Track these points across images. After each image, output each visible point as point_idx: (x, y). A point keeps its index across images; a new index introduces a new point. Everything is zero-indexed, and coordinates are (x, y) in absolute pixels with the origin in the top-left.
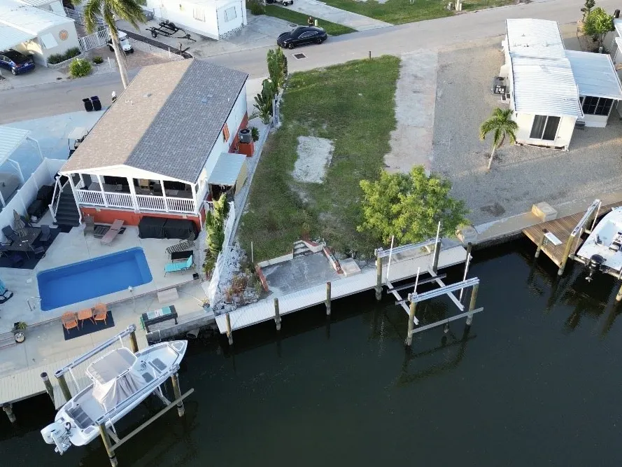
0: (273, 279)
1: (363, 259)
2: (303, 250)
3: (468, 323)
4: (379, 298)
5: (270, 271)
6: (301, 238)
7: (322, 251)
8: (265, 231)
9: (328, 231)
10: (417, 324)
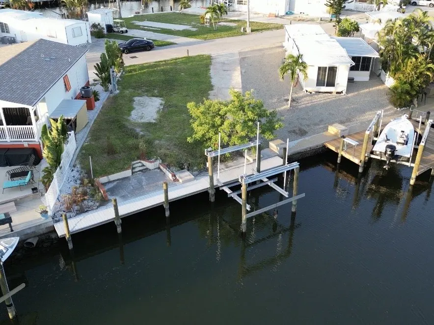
0: (112, 191)
1: (196, 170)
2: (141, 168)
3: (293, 210)
4: (212, 199)
5: (111, 186)
6: (139, 158)
7: (159, 168)
8: (105, 155)
9: (163, 151)
10: (249, 209)
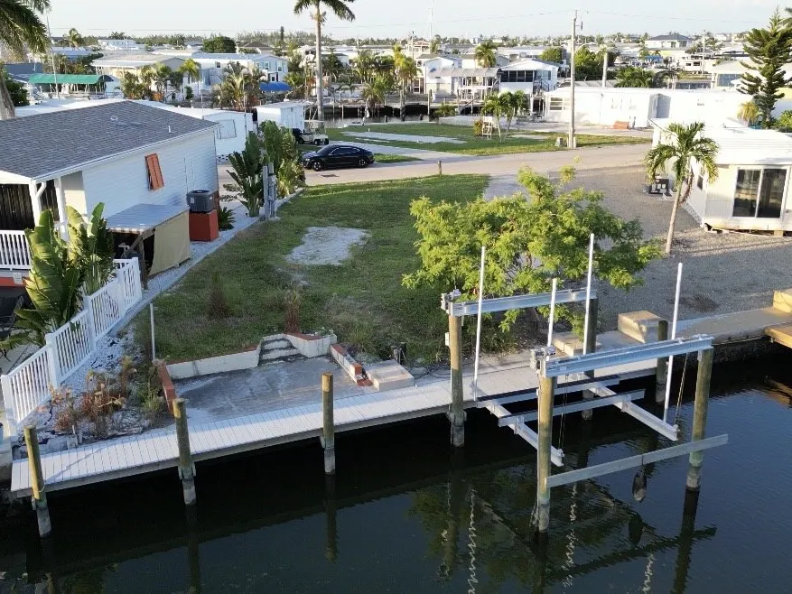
0: (196, 398)
1: (422, 365)
3: (691, 483)
4: (458, 439)
5: (198, 385)
6: (282, 329)
7: (329, 355)
8: (203, 318)
9: (343, 317)
